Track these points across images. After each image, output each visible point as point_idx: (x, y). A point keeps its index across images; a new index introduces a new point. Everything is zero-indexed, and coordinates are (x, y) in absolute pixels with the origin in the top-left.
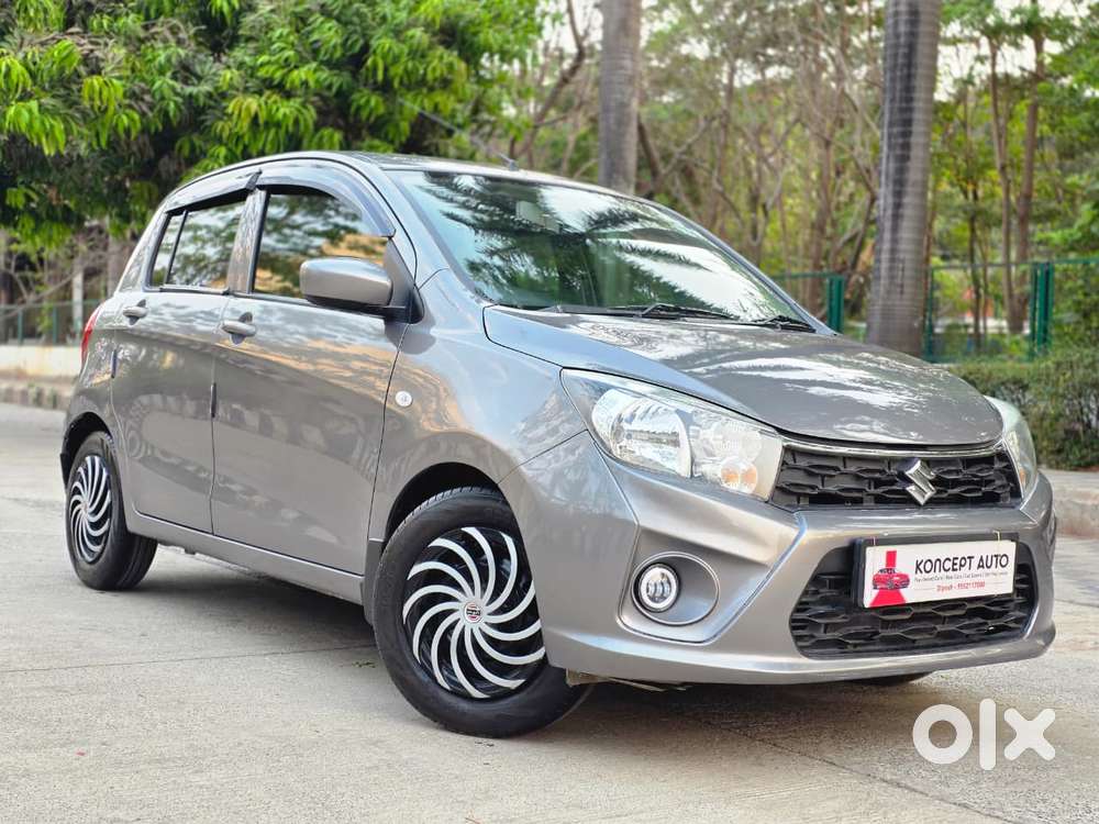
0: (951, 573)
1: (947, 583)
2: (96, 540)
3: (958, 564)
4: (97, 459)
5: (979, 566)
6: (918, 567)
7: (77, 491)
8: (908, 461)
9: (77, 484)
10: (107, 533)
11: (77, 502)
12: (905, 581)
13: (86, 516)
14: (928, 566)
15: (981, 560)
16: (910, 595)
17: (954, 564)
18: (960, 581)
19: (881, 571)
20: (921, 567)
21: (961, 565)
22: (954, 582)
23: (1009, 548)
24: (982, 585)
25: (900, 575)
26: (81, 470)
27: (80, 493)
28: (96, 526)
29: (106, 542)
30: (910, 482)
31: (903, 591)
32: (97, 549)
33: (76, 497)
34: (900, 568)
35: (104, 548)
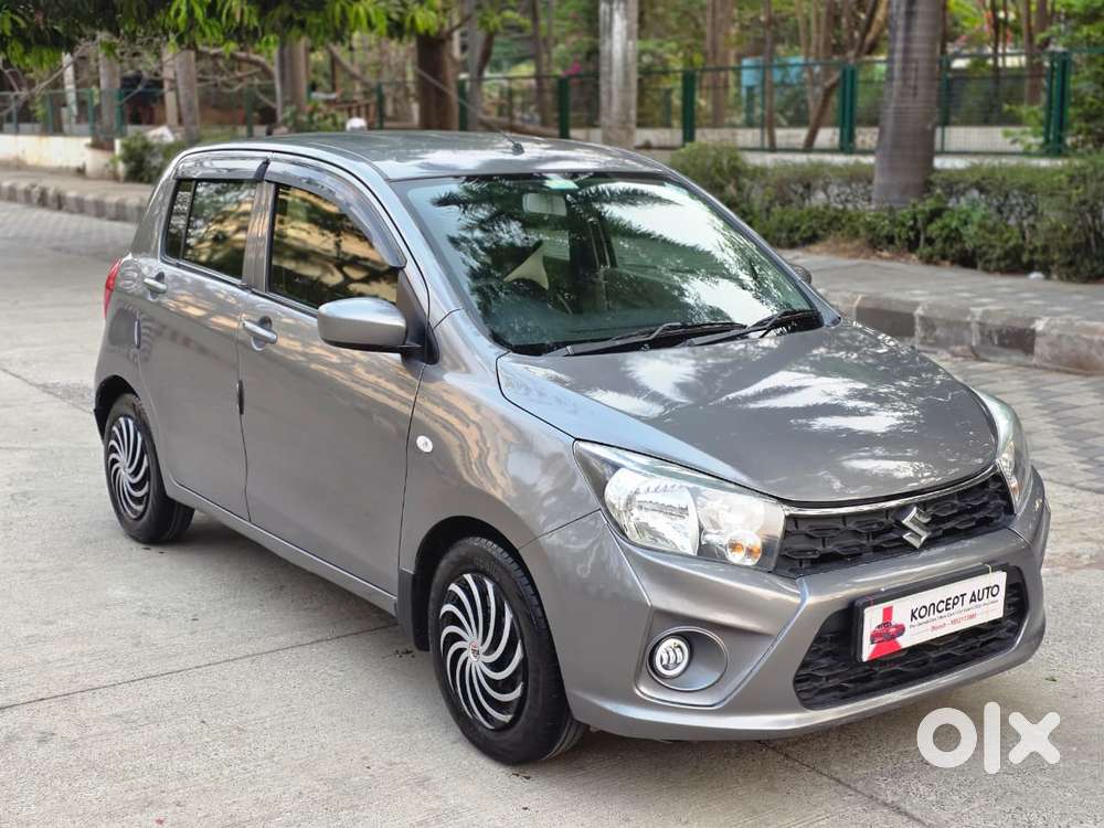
0: (945, 613)
1: (941, 622)
2: (138, 501)
3: (949, 604)
4: (131, 422)
5: (971, 601)
6: (913, 615)
7: (113, 450)
8: (904, 509)
9: (113, 442)
10: (147, 494)
11: (115, 461)
12: (901, 630)
13: (125, 476)
14: (923, 612)
15: (974, 594)
16: (905, 641)
17: (948, 604)
18: (953, 618)
19: (879, 627)
20: (917, 614)
21: (954, 604)
22: (947, 620)
23: (1000, 578)
24: (972, 616)
25: (896, 626)
26: (115, 429)
27: (116, 452)
28: (136, 487)
29: (147, 504)
30: (906, 529)
31: (899, 639)
32: (140, 508)
33: (113, 456)
34: (896, 620)
35: (146, 508)
